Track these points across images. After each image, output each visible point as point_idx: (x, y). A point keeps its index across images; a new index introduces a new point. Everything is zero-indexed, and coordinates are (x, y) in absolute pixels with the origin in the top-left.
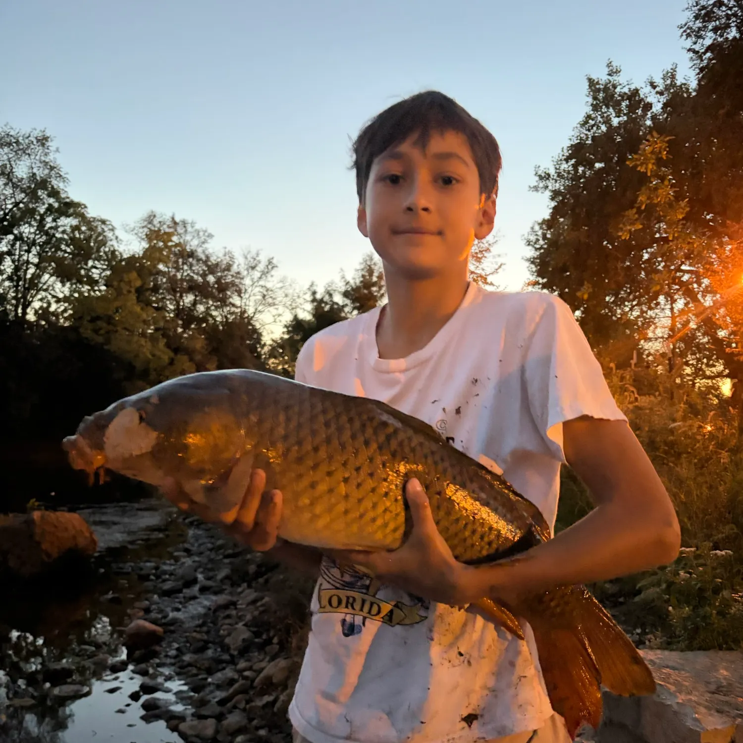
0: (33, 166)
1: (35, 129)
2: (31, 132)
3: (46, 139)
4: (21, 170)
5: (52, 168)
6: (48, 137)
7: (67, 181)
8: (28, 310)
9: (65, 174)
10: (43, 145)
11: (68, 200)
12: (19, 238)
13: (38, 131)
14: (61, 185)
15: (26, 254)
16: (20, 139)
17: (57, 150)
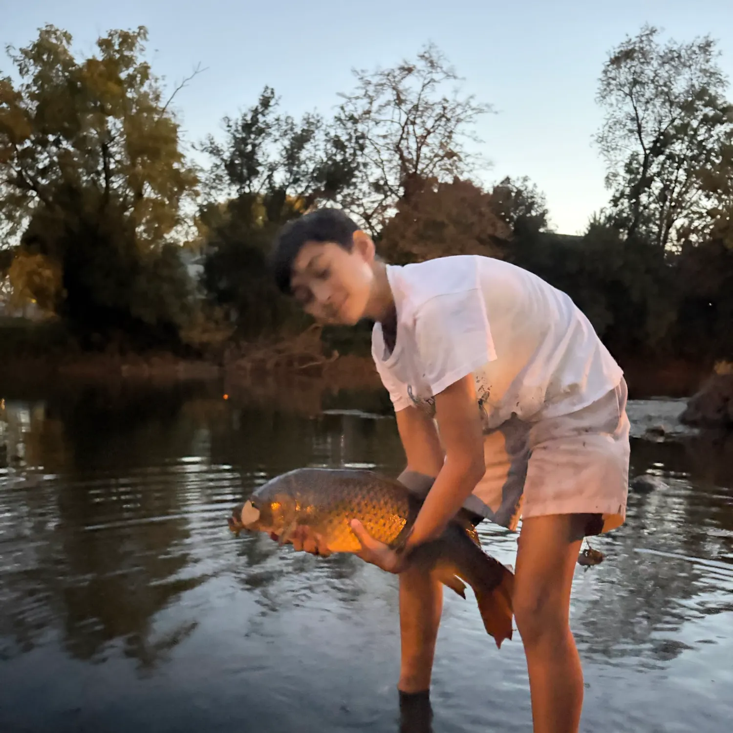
0: (693, 77)
1: (699, 37)
2: (694, 41)
3: (708, 44)
4: (680, 87)
5: (712, 74)
6: (711, 42)
7: (727, 84)
8: (671, 230)
9: (725, 77)
10: (705, 51)
11: (725, 105)
12: (671, 157)
13: (702, 37)
14: (720, 90)
15: (676, 171)
16: (683, 53)
17: (720, 54)
